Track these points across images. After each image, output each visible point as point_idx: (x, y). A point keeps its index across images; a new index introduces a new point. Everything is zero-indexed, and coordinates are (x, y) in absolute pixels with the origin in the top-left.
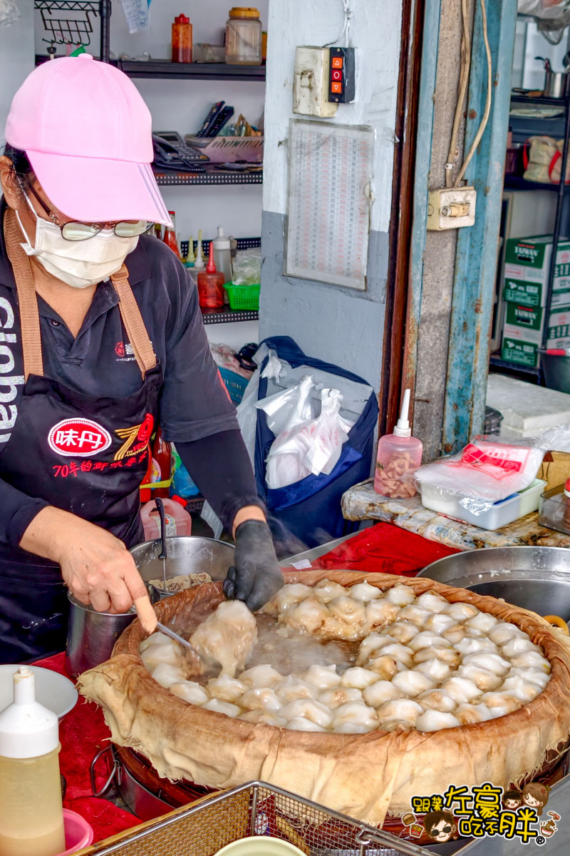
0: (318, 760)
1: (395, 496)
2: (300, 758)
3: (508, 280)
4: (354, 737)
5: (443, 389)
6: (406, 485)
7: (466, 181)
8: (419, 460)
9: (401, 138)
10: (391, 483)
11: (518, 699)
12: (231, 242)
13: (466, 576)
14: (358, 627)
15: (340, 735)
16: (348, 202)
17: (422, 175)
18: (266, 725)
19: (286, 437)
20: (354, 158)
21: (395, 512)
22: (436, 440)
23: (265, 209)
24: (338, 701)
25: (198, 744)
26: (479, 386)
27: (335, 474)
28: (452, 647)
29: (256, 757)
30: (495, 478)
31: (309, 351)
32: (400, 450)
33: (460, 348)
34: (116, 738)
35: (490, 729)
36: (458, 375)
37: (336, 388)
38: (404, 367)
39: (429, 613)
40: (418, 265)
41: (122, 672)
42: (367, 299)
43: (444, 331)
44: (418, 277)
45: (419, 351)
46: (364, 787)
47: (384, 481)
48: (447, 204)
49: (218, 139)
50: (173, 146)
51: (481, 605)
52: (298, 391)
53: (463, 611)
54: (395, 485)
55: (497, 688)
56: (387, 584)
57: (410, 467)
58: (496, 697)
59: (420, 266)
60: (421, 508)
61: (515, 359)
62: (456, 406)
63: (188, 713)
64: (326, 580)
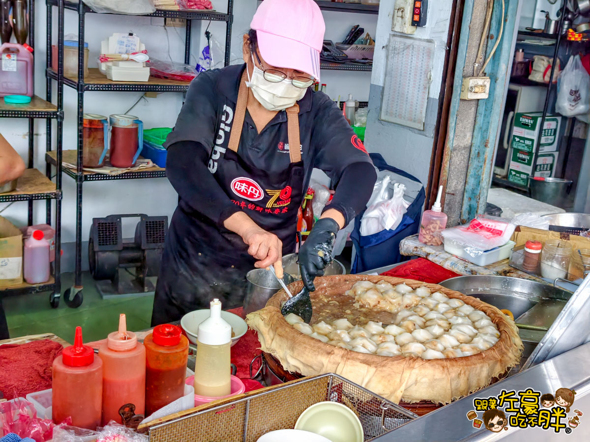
0: (366, 368)
1: (430, 244)
2: (356, 365)
3: (515, 136)
4: (387, 358)
5: (463, 189)
6: (436, 239)
7: (485, 73)
8: (445, 226)
9: (450, 47)
10: (428, 237)
11: (479, 349)
12: (356, 103)
13: (464, 289)
14: (398, 306)
15: (379, 356)
16: (418, 81)
17: (460, 68)
18: (341, 348)
19: (373, 208)
20: (423, 57)
21: (429, 253)
22: (457, 217)
23: (372, 83)
24: (381, 340)
25: (305, 354)
26: (484, 188)
27: (397, 231)
28: (447, 320)
29: (334, 363)
30: (486, 237)
31: (390, 162)
32: (435, 219)
33: (475, 166)
34: (263, 348)
35: (461, 361)
36: (472, 182)
37: (402, 183)
38: (441, 174)
39: (437, 302)
40: (453, 118)
41: (269, 315)
42: (423, 135)
43: (466, 156)
44: (453, 125)
45: (451, 166)
46: (390, 384)
47: (424, 236)
48: (473, 86)
49: (354, 46)
50: (328, 48)
51: (467, 301)
52: (382, 183)
53: (456, 303)
54: (430, 238)
55: (469, 342)
56: (416, 286)
57: (439, 229)
58: (467, 347)
59: (455, 119)
60: (443, 251)
61: (515, 181)
62: (470, 199)
63: (300, 338)
64: (383, 281)
